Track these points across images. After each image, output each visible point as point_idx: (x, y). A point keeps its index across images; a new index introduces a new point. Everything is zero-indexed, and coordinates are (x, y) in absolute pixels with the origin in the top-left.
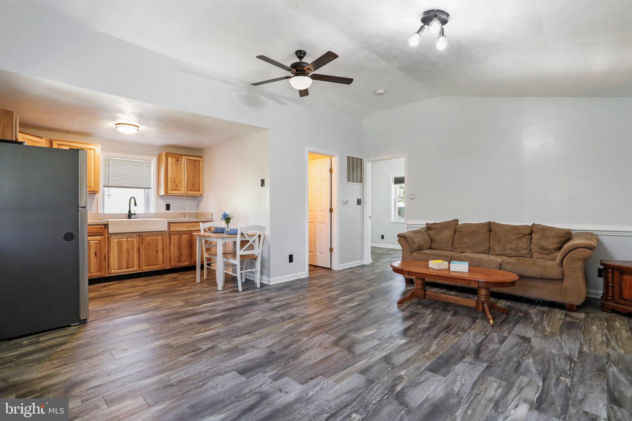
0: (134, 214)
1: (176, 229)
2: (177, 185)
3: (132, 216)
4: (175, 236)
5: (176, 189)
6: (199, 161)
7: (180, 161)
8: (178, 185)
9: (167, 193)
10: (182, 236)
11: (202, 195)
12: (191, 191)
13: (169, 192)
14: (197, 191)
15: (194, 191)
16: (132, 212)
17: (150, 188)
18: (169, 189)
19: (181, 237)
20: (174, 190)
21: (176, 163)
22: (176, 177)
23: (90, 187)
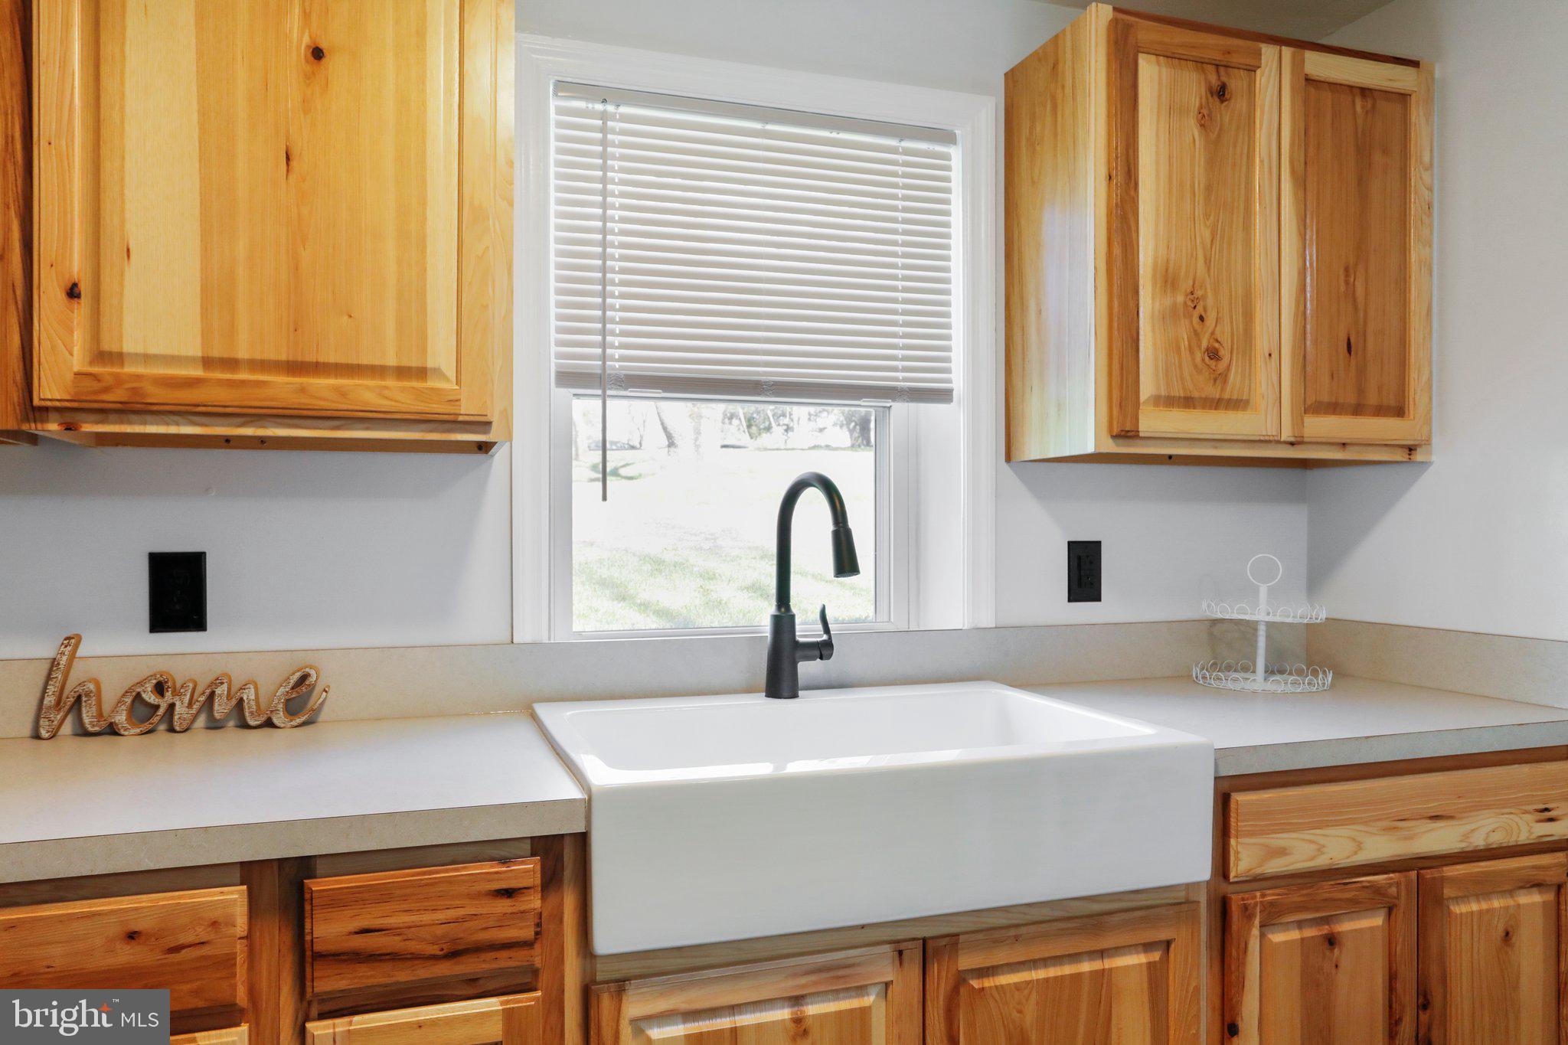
0: (823, 649)
1: (1282, 852)
2: (1213, 354)
3: (807, 669)
4: (1278, 937)
5: (1213, 392)
6: (1403, 97)
7: (1239, 103)
8: (1224, 353)
9: (1127, 434)
10: (1346, 926)
11: (1419, 456)
12: (1333, 408)
13: (1152, 421)
14: (1380, 411)
15: (1358, 410)
16: (807, 629)
17: (943, 395)
18: (1148, 386)
19: (1331, 941)
20: (1188, 402)
21: (1205, 121)
22: (1208, 262)
23: (422, 373)
